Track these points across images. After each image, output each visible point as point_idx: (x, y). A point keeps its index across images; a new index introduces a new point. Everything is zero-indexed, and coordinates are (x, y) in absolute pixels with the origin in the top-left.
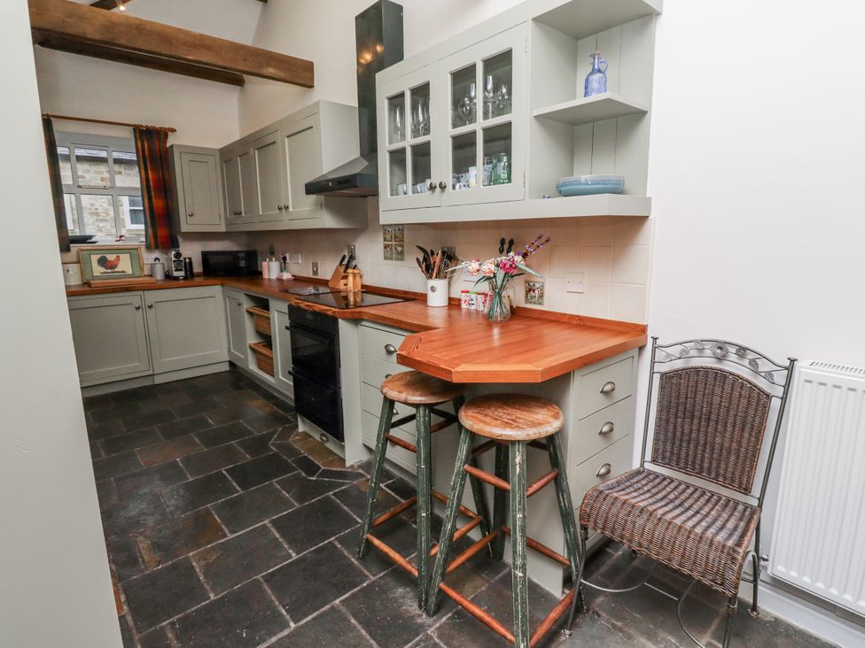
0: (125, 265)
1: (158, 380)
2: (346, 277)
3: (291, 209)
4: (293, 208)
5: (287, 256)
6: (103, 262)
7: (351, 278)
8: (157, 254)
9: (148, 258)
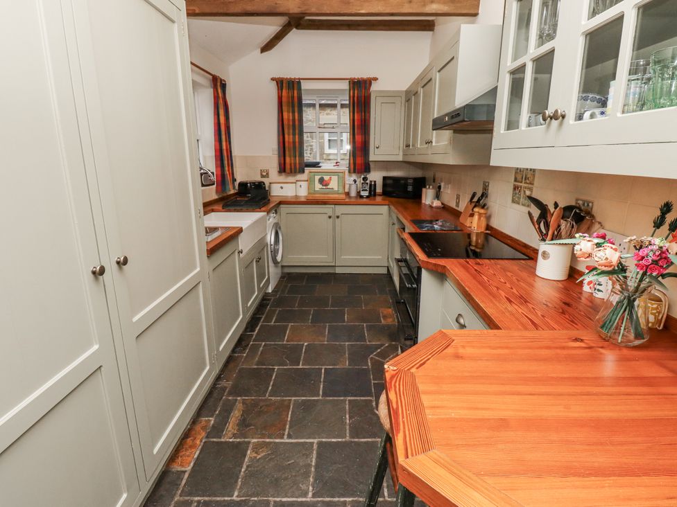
0: (334, 184)
1: (338, 271)
2: (472, 215)
3: (434, 144)
4: (436, 143)
5: (442, 185)
6: (321, 181)
7: (476, 217)
8: (354, 177)
9: (350, 179)
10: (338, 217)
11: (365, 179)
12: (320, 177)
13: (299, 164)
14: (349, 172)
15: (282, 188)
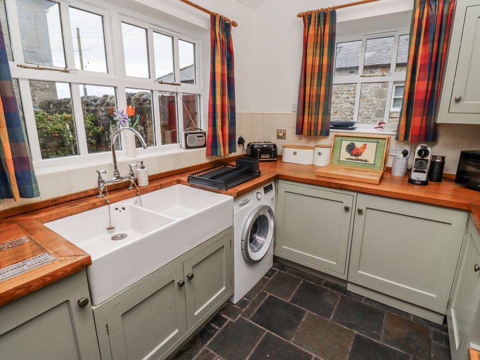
6: (351, 149)
8: (404, 146)
10: (360, 211)
11: (424, 153)
12: (349, 142)
13: (322, 124)
14: (397, 139)
15: (295, 153)
